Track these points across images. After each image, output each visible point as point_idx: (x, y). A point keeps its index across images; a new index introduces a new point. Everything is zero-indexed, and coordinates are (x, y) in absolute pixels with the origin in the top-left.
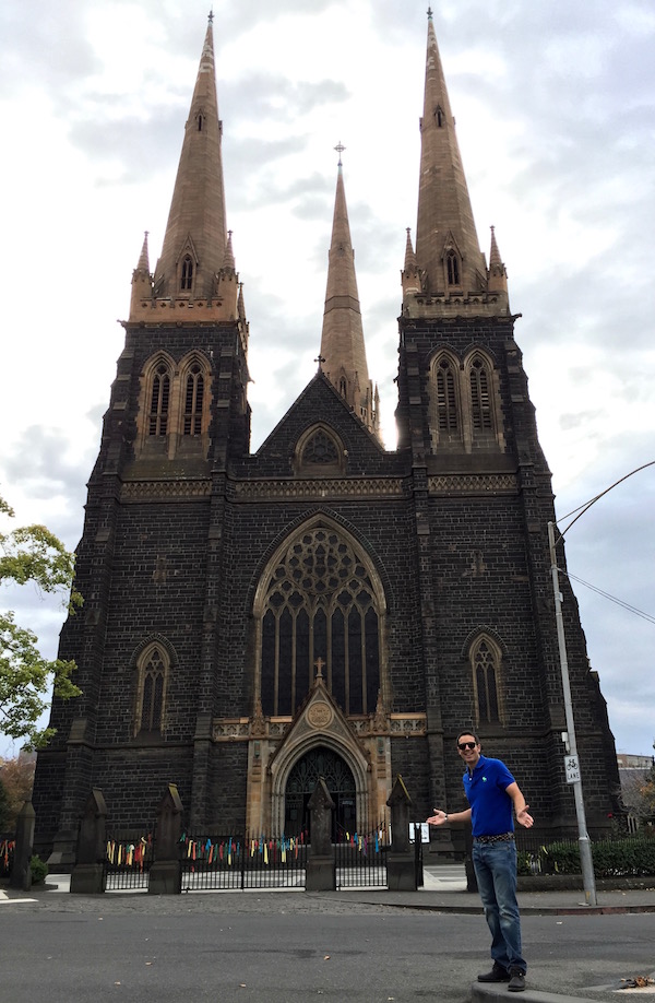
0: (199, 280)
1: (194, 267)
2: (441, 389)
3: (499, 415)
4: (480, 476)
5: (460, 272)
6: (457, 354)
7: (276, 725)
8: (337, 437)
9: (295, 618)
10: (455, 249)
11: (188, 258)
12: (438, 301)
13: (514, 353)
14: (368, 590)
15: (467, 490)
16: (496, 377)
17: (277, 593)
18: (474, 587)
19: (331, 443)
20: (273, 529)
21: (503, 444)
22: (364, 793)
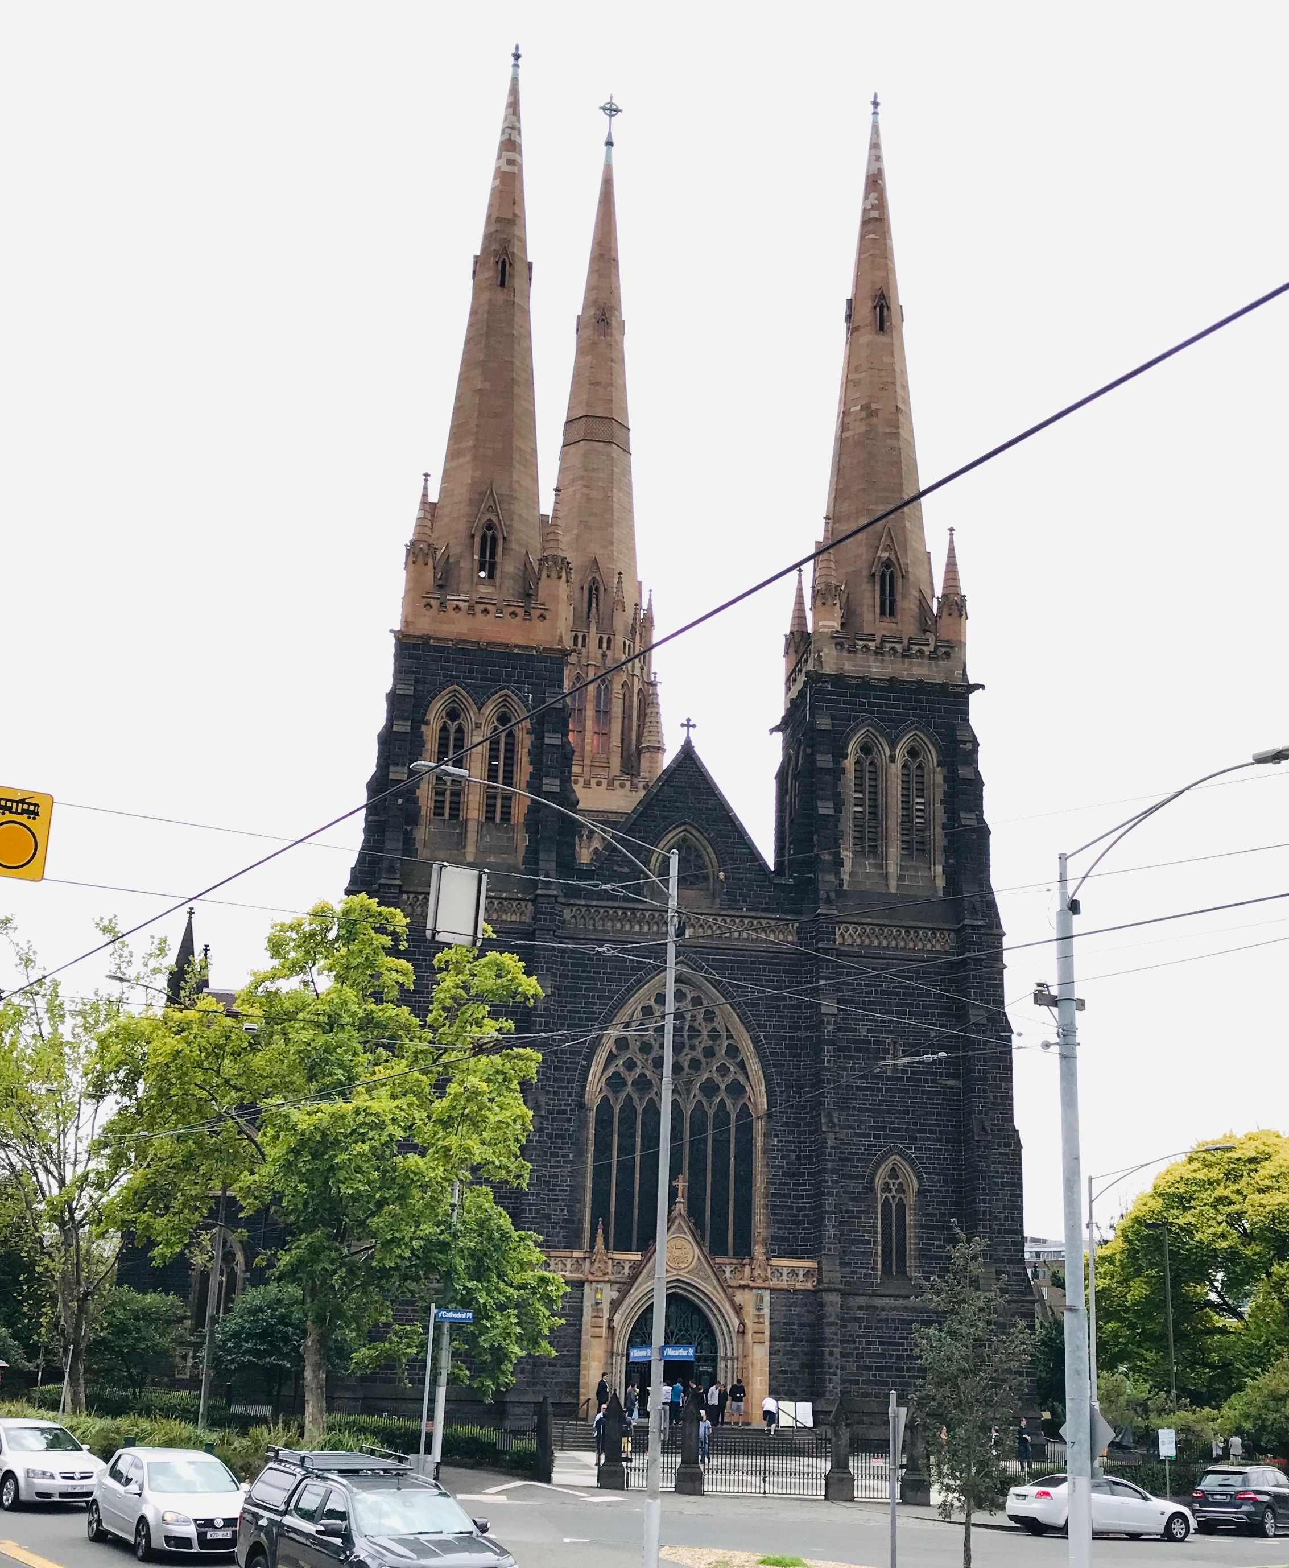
0: (508, 566)
1: (500, 542)
2: (859, 787)
3: (938, 836)
4: (908, 929)
5: (898, 597)
6: (887, 736)
7: (619, 1263)
8: (710, 849)
9: (640, 1110)
10: (893, 558)
11: (490, 526)
12: (865, 646)
13: (969, 746)
14: (742, 1079)
15: (887, 948)
16: (939, 779)
17: (617, 1074)
18: (888, 1090)
19: (699, 856)
20: (615, 980)
21: (940, 882)
22: (732, 1359)
